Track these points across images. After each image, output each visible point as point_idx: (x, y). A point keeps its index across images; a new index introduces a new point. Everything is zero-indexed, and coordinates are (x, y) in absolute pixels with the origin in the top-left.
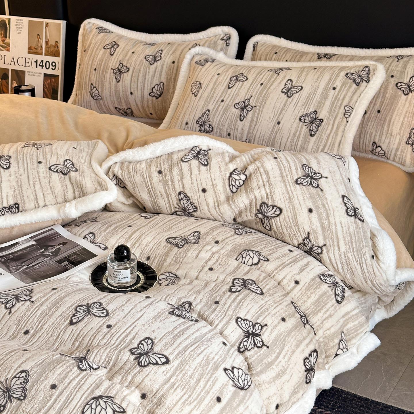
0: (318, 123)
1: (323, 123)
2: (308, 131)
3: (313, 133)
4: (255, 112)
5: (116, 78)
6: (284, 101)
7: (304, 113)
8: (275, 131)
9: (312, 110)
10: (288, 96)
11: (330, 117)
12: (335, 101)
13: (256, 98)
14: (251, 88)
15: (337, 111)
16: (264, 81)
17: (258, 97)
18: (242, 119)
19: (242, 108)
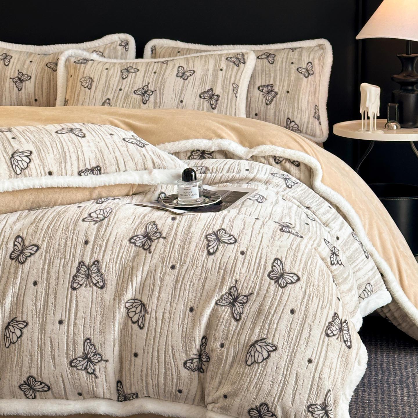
0: (216, 98)
3: (214, 107)
4: (156, 96)
6: (182, 83)
10: (184, 79)
11: (224, 93)
12: (224, 80)
13: (153, 84)
14: (146, 76)
15: (228, 88)
16: (157, 70)
17: (155, 83)
18: (145, 102)
19: (142, 93)
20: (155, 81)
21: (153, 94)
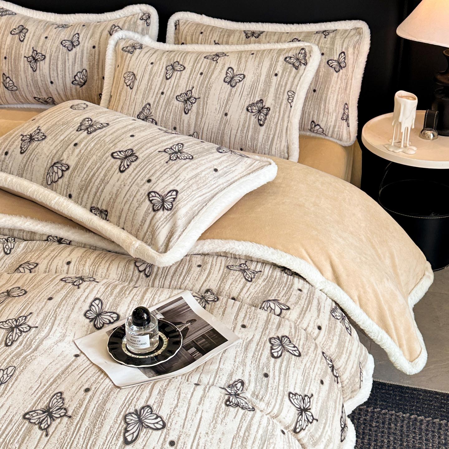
0: (266, 111)
1: (270, 112)
2: (257, 121)
3: (262, 123)
4: (199, 104)
5: (31, 67)
6: (229, 91)
7: (251, 103)
8: (224, 122)
9: (257, 99)
10: (231, 86)
11: (276, 105)
12: (278, 87)
13: (198, 89)
14: (191, 78)
15: (281, 97)
16: (203, 70)
17: (200, 88)
18: (187, 112)
19: (185, 100)
20: (200, 87)
21: (197, 103)
